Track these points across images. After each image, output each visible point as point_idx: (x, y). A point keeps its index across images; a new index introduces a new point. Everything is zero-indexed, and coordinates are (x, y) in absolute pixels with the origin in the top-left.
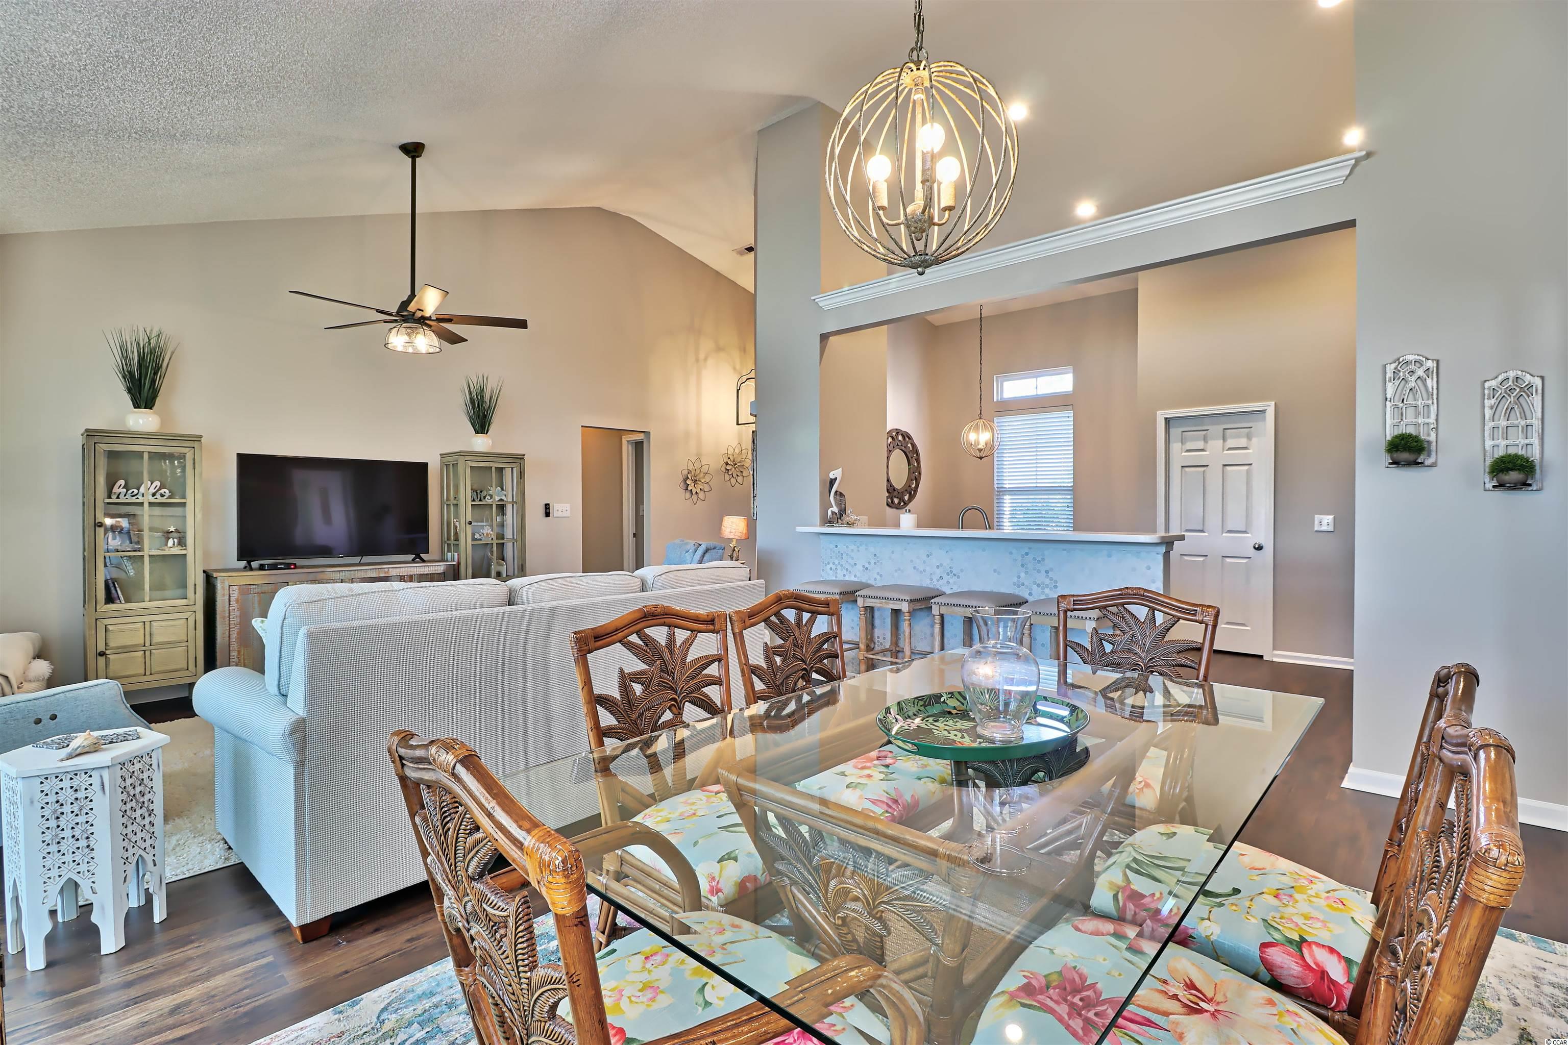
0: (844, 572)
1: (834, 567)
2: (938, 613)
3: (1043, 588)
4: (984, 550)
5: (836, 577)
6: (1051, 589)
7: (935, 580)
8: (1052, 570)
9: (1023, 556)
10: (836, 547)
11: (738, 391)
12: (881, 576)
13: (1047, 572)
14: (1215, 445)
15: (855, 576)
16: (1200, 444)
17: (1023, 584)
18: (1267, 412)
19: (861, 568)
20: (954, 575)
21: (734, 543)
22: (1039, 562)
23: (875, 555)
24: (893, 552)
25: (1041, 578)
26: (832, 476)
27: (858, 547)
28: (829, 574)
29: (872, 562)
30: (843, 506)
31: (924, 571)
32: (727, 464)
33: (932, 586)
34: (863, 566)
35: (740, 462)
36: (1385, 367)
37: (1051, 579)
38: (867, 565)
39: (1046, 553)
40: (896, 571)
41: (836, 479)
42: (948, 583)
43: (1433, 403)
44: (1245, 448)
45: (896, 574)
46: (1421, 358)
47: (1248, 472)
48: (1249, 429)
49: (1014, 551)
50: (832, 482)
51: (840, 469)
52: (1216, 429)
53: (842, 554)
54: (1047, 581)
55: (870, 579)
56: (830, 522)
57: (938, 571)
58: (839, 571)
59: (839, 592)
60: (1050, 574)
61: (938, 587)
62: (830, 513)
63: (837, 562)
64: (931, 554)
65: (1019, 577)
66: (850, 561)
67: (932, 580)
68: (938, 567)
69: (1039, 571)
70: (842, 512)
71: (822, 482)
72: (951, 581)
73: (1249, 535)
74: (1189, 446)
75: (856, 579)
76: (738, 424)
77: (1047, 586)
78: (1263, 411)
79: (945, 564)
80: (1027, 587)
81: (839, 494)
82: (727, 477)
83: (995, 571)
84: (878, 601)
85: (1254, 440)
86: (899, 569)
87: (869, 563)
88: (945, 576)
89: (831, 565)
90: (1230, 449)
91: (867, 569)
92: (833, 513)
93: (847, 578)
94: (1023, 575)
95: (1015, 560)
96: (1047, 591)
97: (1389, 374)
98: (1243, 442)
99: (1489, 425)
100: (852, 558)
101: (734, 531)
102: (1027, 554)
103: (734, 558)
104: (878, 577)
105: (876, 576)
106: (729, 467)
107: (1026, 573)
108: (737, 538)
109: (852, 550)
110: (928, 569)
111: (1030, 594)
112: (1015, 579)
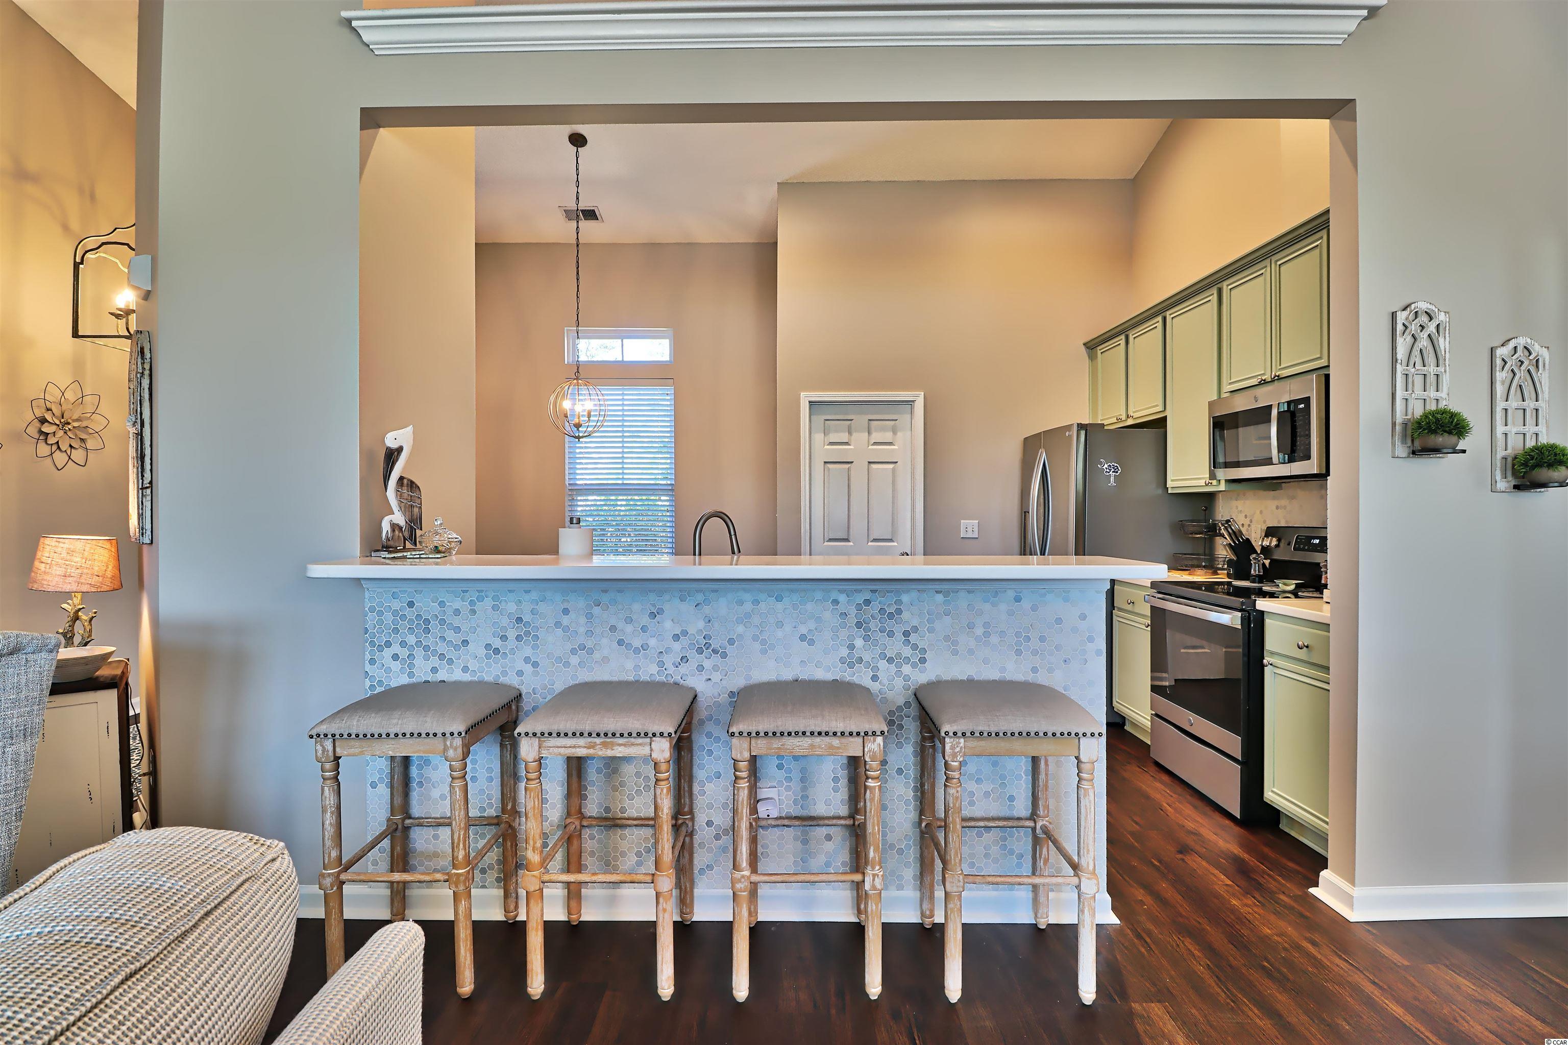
0: (434, 661)
1: (404, 653)
2: (747, 755)
3: (899, 666)
4: (779, 599)
5: (411, 674)
6: (914, 666)
7: (669, 665)
8: (915, 629)
9: (859, 607)
10: (411, 604)
11: (76, 266)
12: (535, 665)
13: (906, 634)
14: (860, 438)
15: (465, 669)
16: (844, 437)
17: (860, 660)
18: (916, 403)
19: (482, 652)
20: (715, 651)
21: (77, 601)
22: (891, 615)
23: (519, 620)
24: (566, 612)
25: (896, 646)
26: (391, 441)
27: (472, 603)
28: (388, 670)
29: (512, 634)
30: (416, 510)
31: (645, 647)
32: (43, 421)
33: (663, 678)
34: (488, 646)
35: (77, 420)
36: (1394, 315)
37: (915, 647)
38: (497, 643)
39: (905, 598)
40: (573, 652)
41: (400, 450)
42: (701, 668)
43: (1445, 371)
44: (890, 444)
45: (574, 660)
46: (1434, 308)
47: (894, 470)
48: (894, 422)
49: (842, 598)
50: (392, 456)
51: (410, 429)
52: (861, 420)
53: (427, 622)
54: (907, 651)
55: (505, 673)
56: (387, 548)
57: (677, 646)
58: (418, 661)
59: (462, 728)
60: (913, 638)
61: (677, 678)
62: (386, 527)
63: (411, 640)
64: (660, 611)
65: (851, 647)
66: (450, 635)
67: (661, 664)
68: (676, 637)
69: (891, 634)
70: (415, 522)
71: (366, 456)
72: (707, 664)
73: (895, 544)
74: (834, 437)
75: (467, 677)
76: (75, 334)
77: (907, 660)
78: (911, 403)
79: (692, 630)
80: (868, 665)
81: (408, 485)
82: (44, 449)
83: (803, 638)
84: (581, 742)
85: (899, 434)
86: (583, 647)
87: (504, 638)
88: (692, 654)
89: (396, 648)
90: (875, 444)
91: (497, 652)
92: (394, 527)
93: (442, 675)
94: (859, 643)
95: (844, 615)
96: (907, 669)
97: (1400, 327)
98: (888, 436)
99: (1500, 405)
100: (457, 630)
101: (75, 573)
102: (867, 602)
103: (77, 639)
104: (528, 668)
105: (520, 665)
106: (46, 429)
107: (866, 638)
108: (85, 588)
109: (457, 612)
110: (652, 642)
111: (875, 678)
112: (844, 652)
